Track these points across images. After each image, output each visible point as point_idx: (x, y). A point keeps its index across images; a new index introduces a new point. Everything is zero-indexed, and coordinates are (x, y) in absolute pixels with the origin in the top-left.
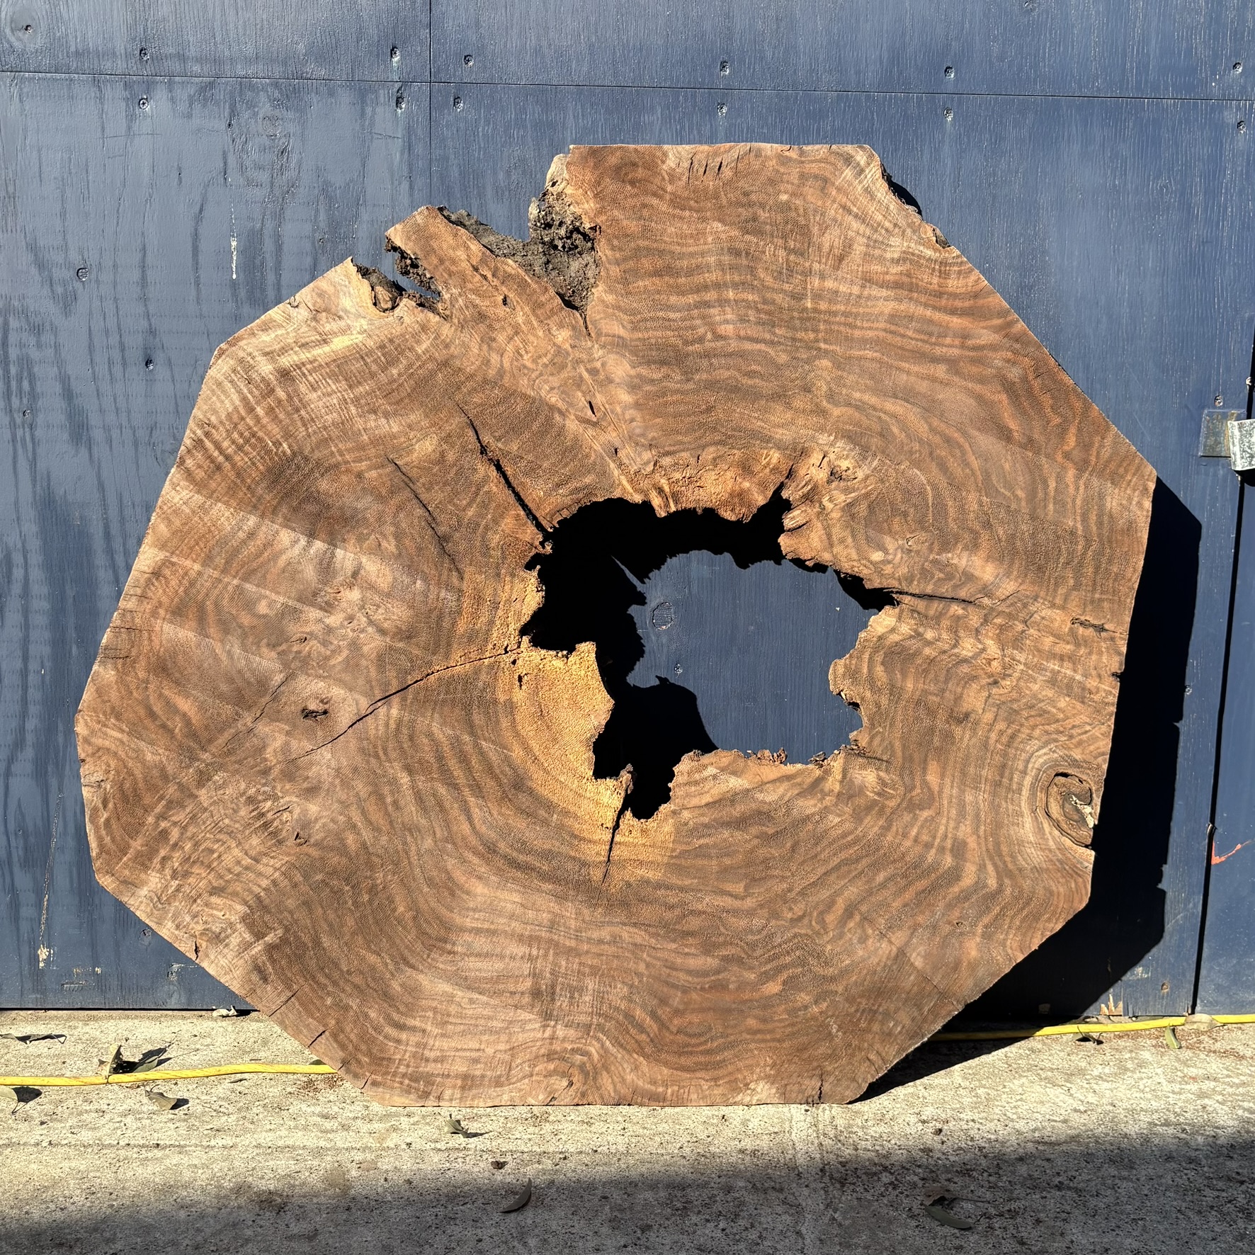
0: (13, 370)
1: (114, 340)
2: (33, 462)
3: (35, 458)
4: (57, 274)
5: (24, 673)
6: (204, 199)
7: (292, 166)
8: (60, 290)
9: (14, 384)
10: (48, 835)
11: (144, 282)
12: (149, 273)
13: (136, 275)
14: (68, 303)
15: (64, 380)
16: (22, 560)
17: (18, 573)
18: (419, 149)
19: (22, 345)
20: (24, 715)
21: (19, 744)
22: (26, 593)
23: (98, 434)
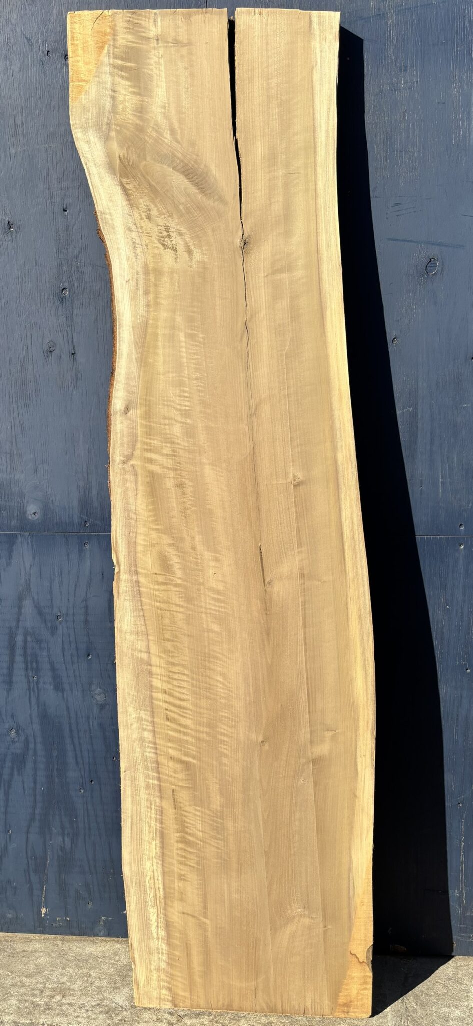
0: (29, 659)
1: (73, 646)
2: (38, 698)
5: (34, 789)
8: (49, 624)
10: (45, 858)
14: (53, 630)
15: (51, 664)
16: (33, 740)
17: (31, 746)
20: (34, 808)
21: (32, 819)
22: (35, 754)
23: (66, 687)
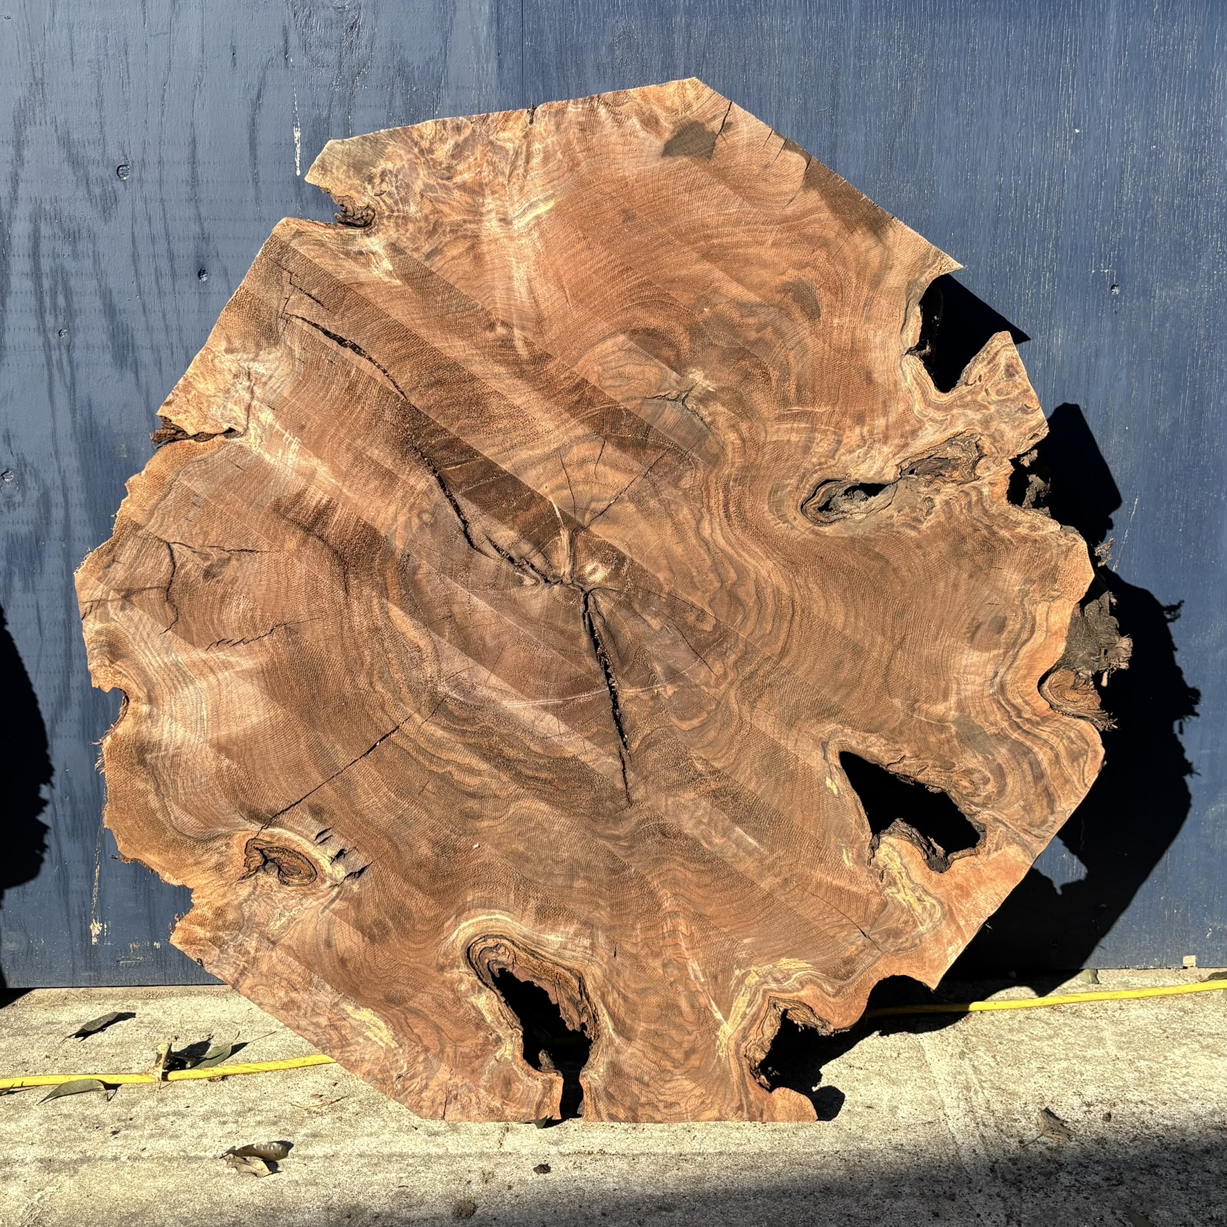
3: (73, 384)
4: (95, 172)
6: (263, 82)
7: (363, 42)
9: (47, 300)
11: (194, 181)
12: (200, 170)
13: (184, 172)
18: (509, 22)
19: (55, 256)
